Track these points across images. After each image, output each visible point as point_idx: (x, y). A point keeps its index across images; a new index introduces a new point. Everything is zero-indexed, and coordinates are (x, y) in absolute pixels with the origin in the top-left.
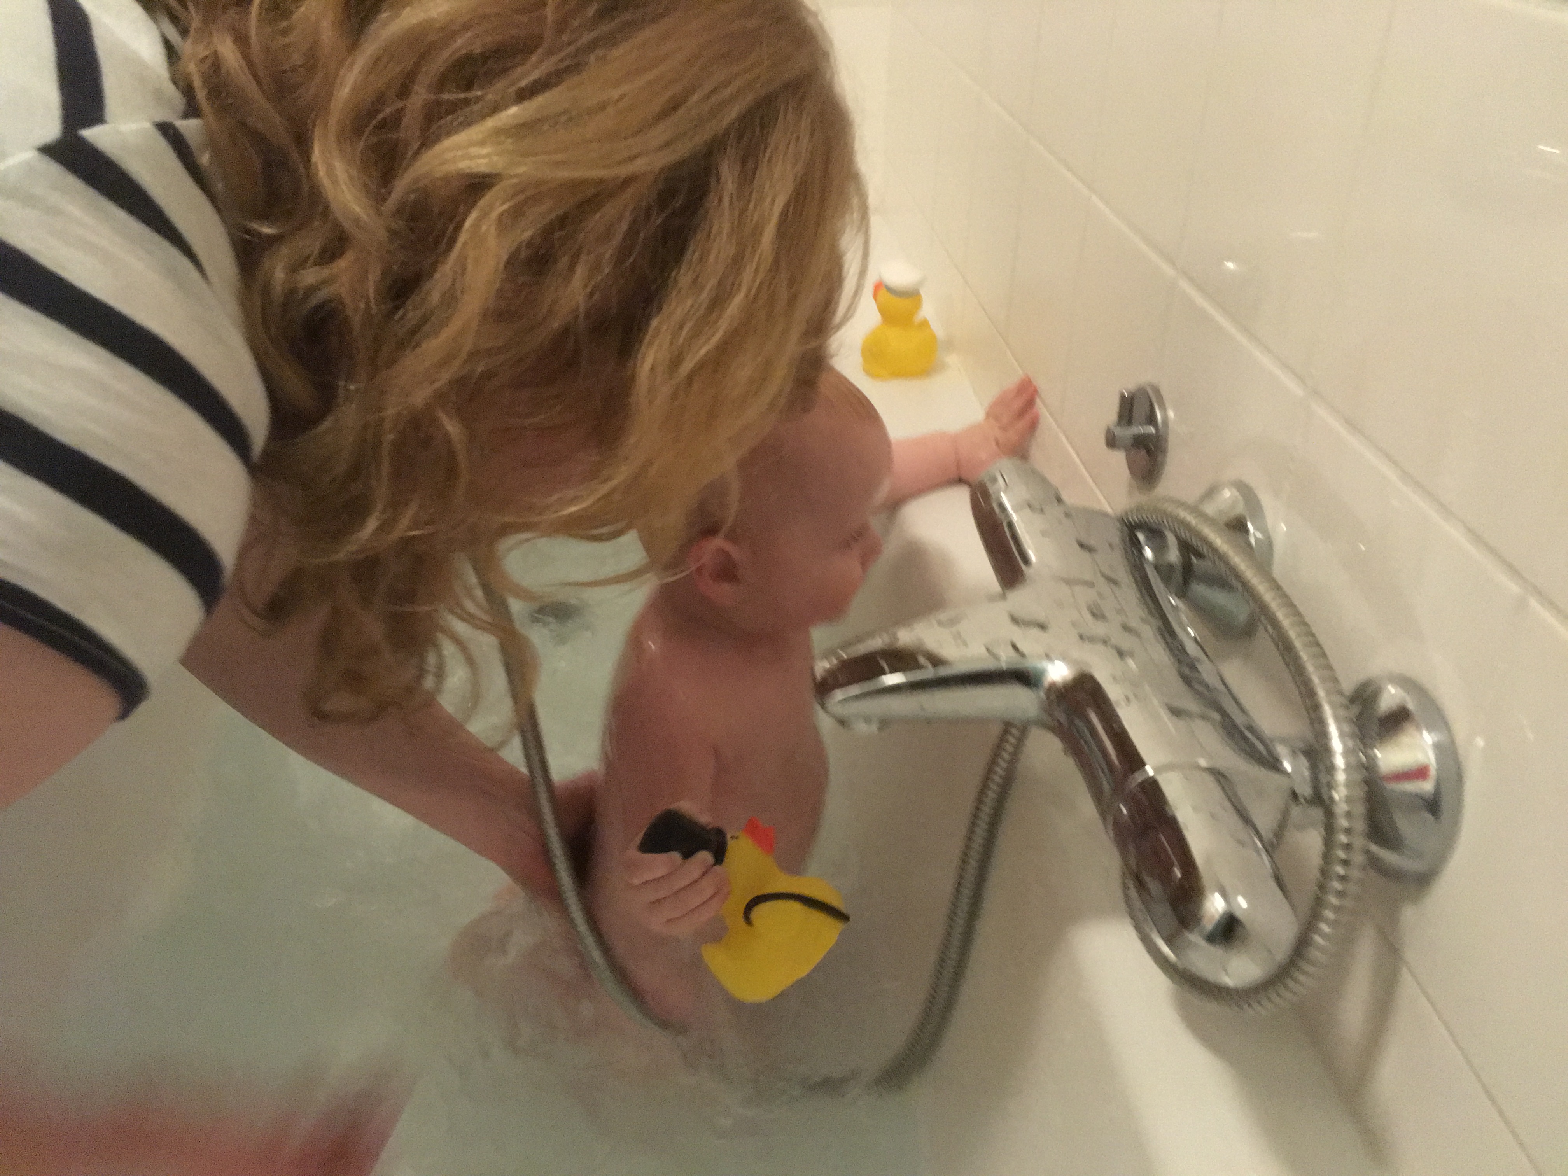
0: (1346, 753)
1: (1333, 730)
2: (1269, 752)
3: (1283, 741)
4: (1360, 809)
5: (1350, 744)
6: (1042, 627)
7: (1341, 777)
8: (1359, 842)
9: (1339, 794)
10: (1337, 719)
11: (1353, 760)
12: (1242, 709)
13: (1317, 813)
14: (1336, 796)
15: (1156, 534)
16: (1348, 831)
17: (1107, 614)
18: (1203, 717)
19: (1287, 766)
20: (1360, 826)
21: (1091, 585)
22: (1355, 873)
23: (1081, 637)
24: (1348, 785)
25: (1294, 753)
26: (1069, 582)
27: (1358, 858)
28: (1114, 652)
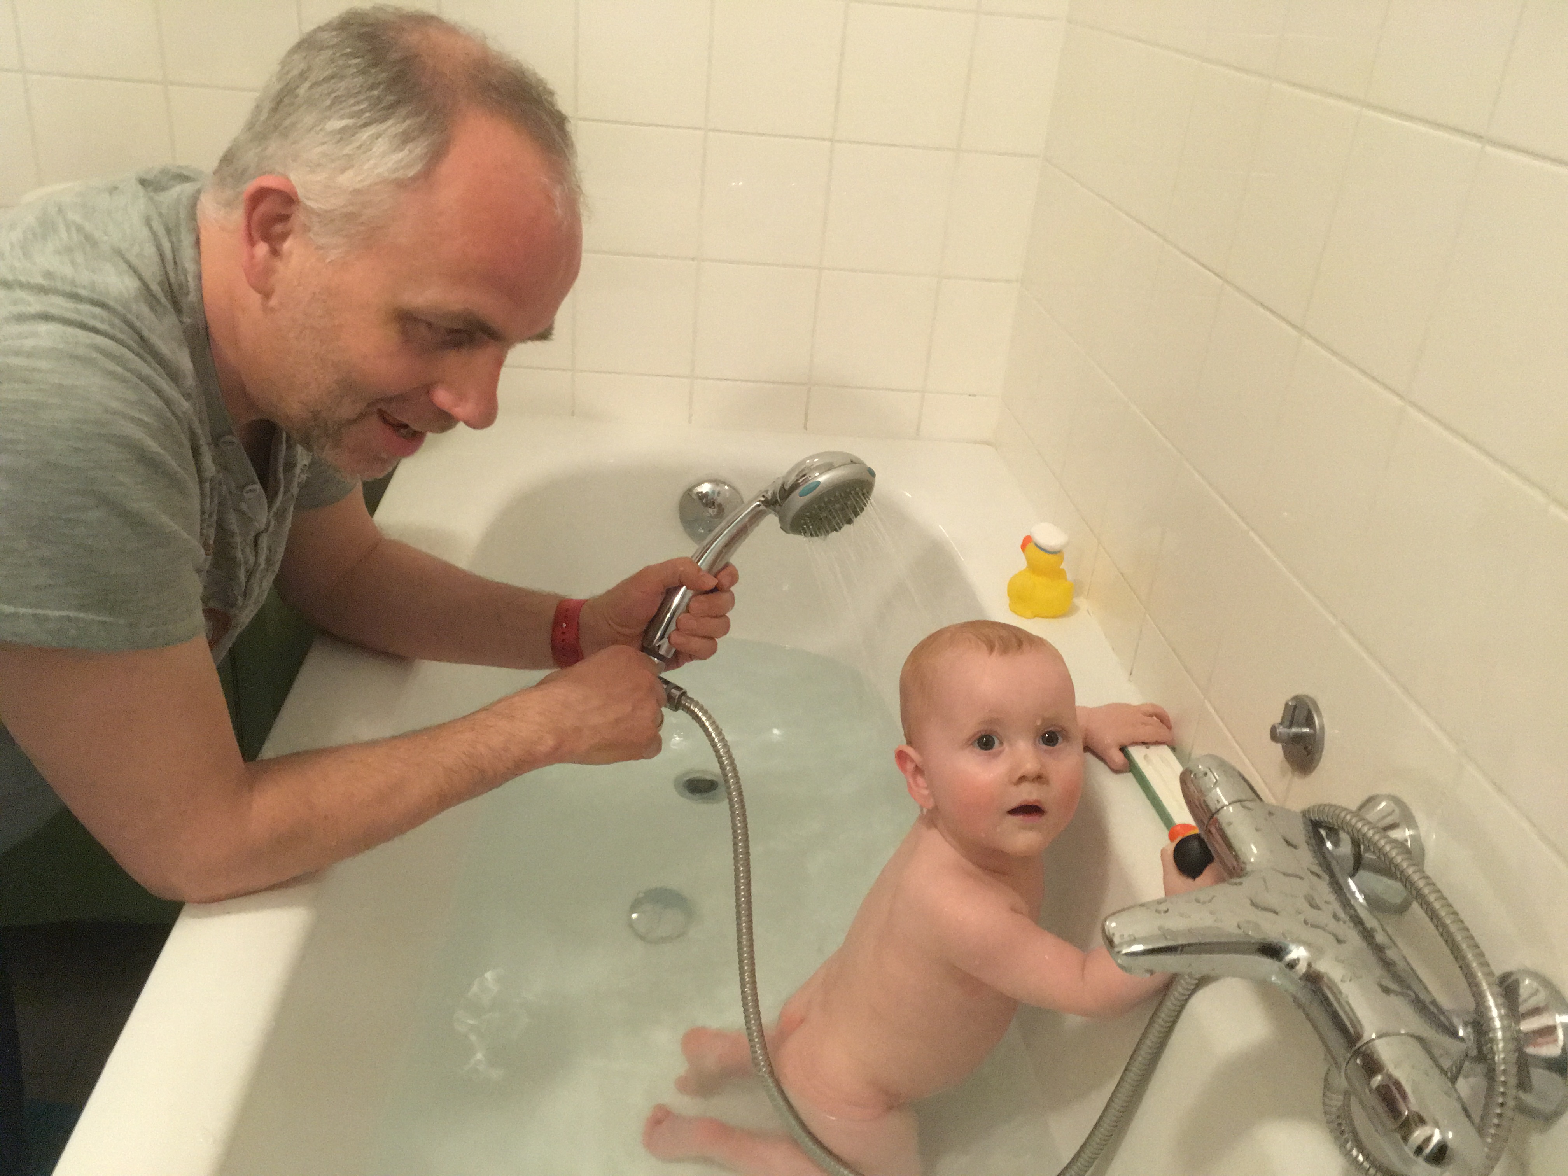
0: (1504, 1029)
1: (1494, 1013)
2: (1452, 1024)
3: (1458, 1016)
4: (1514, 1070)
5: (1506, 1022)
6: (1276, 913)
7: (1501, 1045)
8: (1512, 1092)
9: (1499, 1057)
10: (1496, 1005)
11: (1509, 1035)
12: (1426, 989)
13: (1480, 1068)
14: (1496, 1058)
15: (1333, 832)
16: (1504, 1083)
17: (1320, 905)
18: (1402, 994)
19: (1461, 1033)
20: (1513, 1081)
21: (1301, 878)
22: (1509, 1113)
23: (1306, 922)
24: (1505, 1050)
25: (1466, 1025)
26: (1284, 874)
27: (1511, 1103)
28: (1331, 937)
